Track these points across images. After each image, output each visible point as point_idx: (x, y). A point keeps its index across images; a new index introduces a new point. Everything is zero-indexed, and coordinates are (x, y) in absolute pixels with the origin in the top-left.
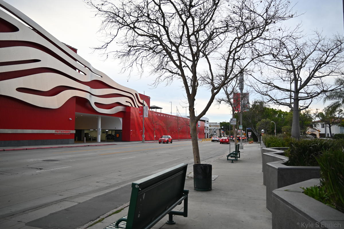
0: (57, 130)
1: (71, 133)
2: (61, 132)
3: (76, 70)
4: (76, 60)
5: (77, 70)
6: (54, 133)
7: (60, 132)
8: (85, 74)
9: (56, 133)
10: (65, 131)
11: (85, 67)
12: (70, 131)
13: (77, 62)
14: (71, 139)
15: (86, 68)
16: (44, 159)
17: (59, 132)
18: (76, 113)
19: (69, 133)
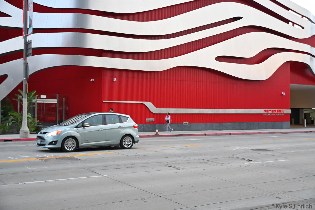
0: (266, 110)
1: (285, 113)
3: (289, 24)
4: (288, 9)
6: (263, 114)
8: (303, 28)
10: (276, 110)
13: (290, 11)
14: (286, 122)
15: (304, 18)
16: (253, 148)
18: (291, 85)
19: (283, 114)
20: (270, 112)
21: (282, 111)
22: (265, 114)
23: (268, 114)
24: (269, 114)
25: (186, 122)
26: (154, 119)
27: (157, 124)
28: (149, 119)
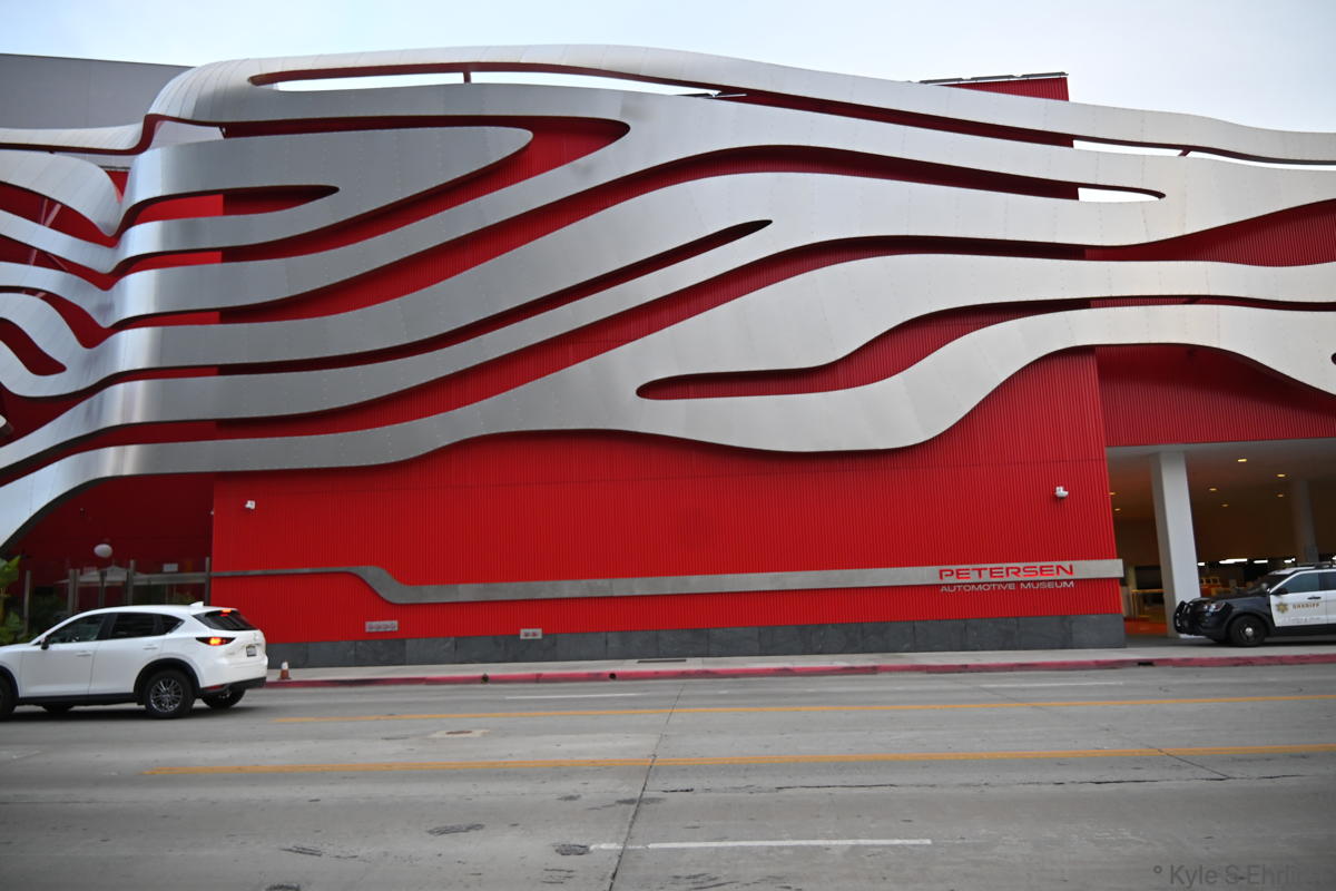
0: (954, 568)
1: (1077, 575)
2: (988, 572)
3: (1076, 197)
4: (1065, 140)
5: (1081, 190)
6: (941, 585)
7: (977, 575)
8: (1160, 195)
9: (952, 580)
10: (1021, 565)
11: (1184, 154)
12: (1066, 564)
13: (1076, 143)
15: (1192, 154)
17: (974, 577)
18: (1110, 452)
19: (1068, 581)
20: (980, 576)
21: (1060, 566)
22: (952, 585)
23: (970, 584)
24: (977, 584)
25: (531, 631)
26: (395, 623)
27: (408, 641)
28: (377, 623)
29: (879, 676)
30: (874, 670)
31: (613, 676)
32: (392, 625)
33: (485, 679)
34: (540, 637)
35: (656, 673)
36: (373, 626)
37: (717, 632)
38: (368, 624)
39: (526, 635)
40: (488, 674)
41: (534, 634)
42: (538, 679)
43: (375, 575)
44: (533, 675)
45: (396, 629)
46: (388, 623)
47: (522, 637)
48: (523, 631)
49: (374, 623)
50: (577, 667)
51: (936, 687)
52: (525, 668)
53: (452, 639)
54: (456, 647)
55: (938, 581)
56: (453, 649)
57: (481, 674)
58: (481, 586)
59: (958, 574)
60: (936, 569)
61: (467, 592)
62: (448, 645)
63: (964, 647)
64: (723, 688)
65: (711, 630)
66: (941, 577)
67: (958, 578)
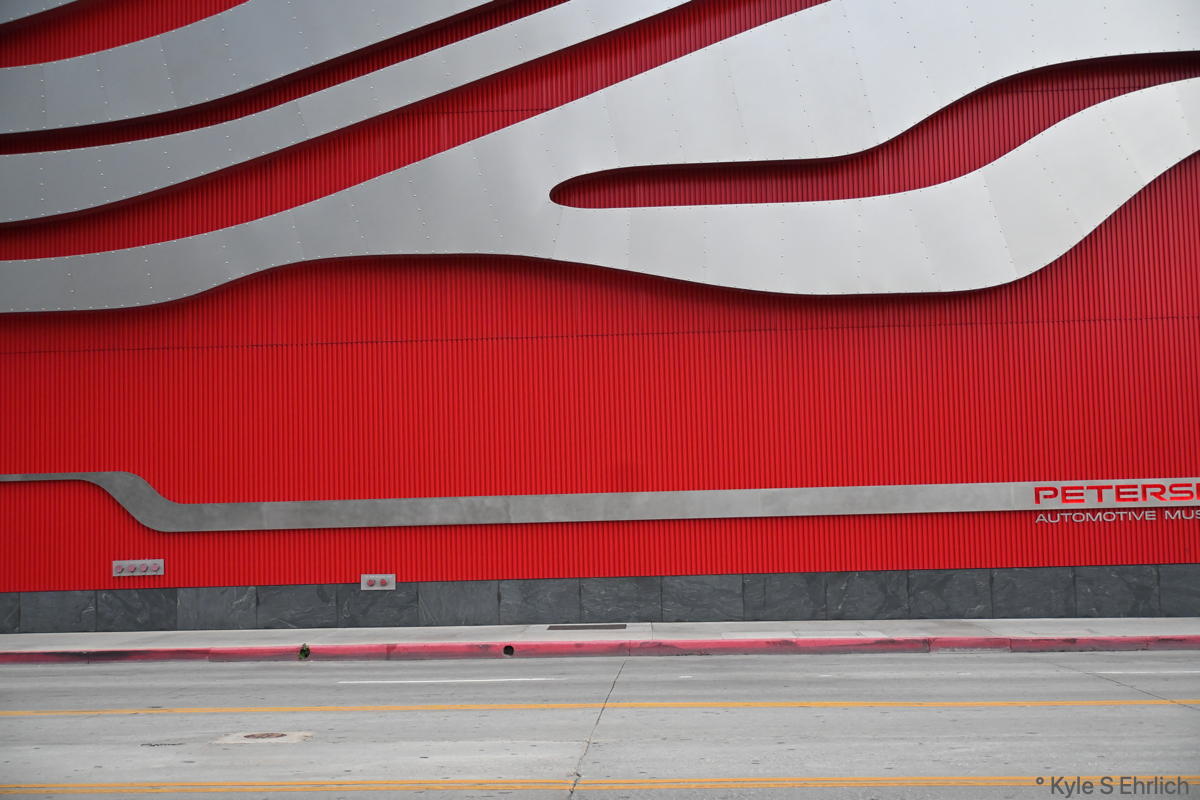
0: (1059, 485)
7: (1096, 496)
10: (1168, 482)
17: (1090, 500)
20: (1100, 498)
22: (1054, 513)
23: (1083, 511)
24: (1094, 511)
25: (378, 577)
26: (160, 562)
27: (181, 592)
28: (132, 562)
29: (933, 655)
30: (926, 645)
31: (509, 650)
32: (154, 566)
33: (305, 653)
34: (392, 586)
35: (578, 646)
36: (123, 567)
37: (676, 583)
38: (115, 563)
39: (371, 583)
40: (311, 644)
41: (384, 583)
42: (390, 653)
43: (124, 486)
44: (381, 647)
45: (161, 572)
46: (149, 562)
47: (364, 587)
48: (365, 578)
49: (126, 563)
50: (453, 636)
51: (1025, 673)
52: (368, 637)
53: (252, 588)
54: (258, 603)
55: (1032, 506)
56: (253, 605)
57: (299, 644)
58: (298, 505)
59: (1065, 495)
60: (1029, 487)
61: (274, 515)
62: (244, 598)
63: (1071, 613)
64: (685, 670)
65: (667, 579)
66: (1038, 500)
67: (1065, 501)
